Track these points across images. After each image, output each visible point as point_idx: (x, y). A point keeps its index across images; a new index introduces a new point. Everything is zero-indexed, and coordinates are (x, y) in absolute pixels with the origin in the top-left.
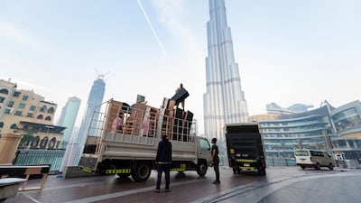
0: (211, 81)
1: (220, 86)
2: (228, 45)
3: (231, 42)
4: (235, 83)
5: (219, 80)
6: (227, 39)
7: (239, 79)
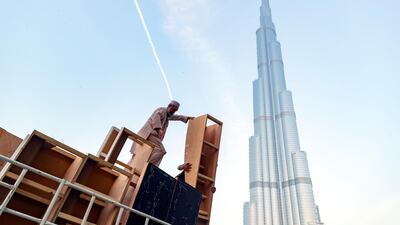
0: (259, 179)
1: (274, 190)
2: (287, 118)
3: (294, 115)
4: (302, 187)
5: (273, 180)
6: (286, 108)
7: (308, 181)
